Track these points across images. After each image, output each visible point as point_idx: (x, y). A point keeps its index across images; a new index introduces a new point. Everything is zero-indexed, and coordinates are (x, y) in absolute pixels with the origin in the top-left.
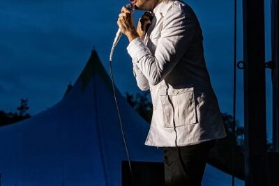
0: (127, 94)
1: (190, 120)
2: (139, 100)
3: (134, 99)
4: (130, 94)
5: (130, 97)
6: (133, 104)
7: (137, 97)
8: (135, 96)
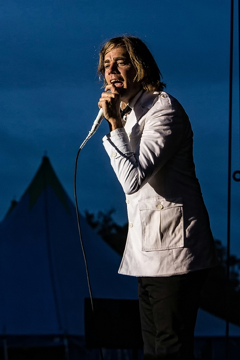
0: (87, 213)
1: (176, 243)
2: (101, 220)
3: (96, 219)
4: (90, 212)
5: (90, 217)
6: (94, 225)
7: (99, 217)
8: (96, 215)
